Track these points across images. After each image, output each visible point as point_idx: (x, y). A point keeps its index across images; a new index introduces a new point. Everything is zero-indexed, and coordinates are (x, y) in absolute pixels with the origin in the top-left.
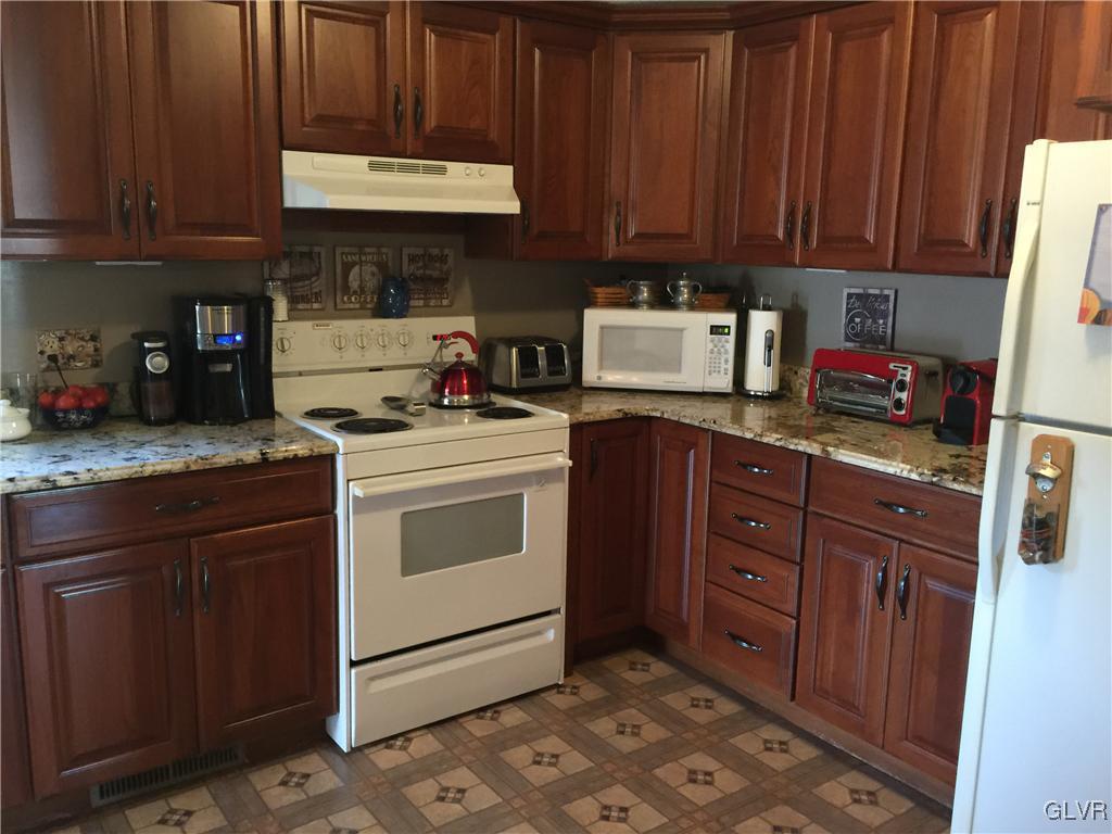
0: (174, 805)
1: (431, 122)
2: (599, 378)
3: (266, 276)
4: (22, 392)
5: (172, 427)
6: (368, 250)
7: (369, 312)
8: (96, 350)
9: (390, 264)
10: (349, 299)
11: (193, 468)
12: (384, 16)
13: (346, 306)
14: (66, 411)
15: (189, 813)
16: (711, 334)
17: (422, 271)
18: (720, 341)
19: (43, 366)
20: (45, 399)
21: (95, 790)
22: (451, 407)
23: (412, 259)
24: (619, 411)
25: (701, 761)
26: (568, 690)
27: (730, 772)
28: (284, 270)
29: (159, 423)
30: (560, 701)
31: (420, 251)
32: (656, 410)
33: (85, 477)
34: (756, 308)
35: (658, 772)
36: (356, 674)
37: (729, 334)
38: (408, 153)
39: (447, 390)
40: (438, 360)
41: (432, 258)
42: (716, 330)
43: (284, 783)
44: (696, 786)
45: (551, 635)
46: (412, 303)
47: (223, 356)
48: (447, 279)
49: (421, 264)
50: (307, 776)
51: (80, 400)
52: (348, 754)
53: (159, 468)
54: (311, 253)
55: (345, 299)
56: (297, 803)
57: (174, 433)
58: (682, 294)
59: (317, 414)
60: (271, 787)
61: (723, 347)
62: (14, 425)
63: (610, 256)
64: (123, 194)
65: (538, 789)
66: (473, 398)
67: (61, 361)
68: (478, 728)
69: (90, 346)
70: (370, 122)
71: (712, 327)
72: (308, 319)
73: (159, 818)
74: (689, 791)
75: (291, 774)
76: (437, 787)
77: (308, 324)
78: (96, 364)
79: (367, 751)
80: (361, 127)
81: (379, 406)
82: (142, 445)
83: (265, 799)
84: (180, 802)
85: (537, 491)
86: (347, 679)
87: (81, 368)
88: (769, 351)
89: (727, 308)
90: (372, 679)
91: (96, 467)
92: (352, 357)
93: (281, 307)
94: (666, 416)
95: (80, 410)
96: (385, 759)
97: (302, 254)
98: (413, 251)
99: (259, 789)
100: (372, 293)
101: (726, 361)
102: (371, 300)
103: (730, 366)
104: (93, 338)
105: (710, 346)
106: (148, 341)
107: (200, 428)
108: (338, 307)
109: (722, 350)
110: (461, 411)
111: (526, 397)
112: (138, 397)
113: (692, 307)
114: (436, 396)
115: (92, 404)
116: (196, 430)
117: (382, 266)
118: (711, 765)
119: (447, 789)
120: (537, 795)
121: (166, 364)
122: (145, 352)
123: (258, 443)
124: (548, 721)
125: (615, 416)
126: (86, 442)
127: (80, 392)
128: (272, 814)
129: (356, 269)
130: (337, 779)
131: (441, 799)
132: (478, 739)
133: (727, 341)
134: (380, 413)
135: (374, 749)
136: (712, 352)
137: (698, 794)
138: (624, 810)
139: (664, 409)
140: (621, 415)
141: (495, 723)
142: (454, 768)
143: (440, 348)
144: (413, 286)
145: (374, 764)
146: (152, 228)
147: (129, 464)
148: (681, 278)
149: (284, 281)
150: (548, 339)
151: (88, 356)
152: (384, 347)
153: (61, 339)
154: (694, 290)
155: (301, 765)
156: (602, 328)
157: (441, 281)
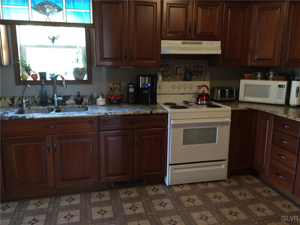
0: (129, 190)
1: (199, 31)
2: (244, 99)
3: (158, 70)
4: (105, 95)
5: (134, 105)
6: (182, 64)
7: (182, 80)
8: (120, 87)
9: (188, 68)
10: (177, 76)
11: (136, 114)
12: (188, 5)
13: (176, 78)
14: (113, 100)
15: (131, 192)
16: (279, 87)
17: (196, 69)
18: (281, 89)
19: (109, 90)
20: (109, 97)
21: (113, 183)
22: (200, 104)
23: (194, 66)
24: (247, 108)
25: (262, 206)
26: (228, 182)
27: (270, 210)
28: (162, 69)
29: (131, 104)
30: (225, 184)
31: (196, 64)
32: (258, 108)
33: (113, 114)
34: (294, 80)
35: (249, 206)
36: (171, 167)
37: (284, 87)
38: (192, 39)
39: (200, 100)
40: (198, 92)
41: (199, 66)
42: (280, 86)
43: (153, 190)
44: (259, 212)
45: (223, 166)
46: (193, 77)
47: (146, 89)
48: (203, 72)
49: (196, 68)
50: (158, 190)
51: (116, 98)
52: (168, 186)
53: (128, 113)
54: (168, 65)
55: (176, 76)
56: (154, 195)
57: (134, 106)
58: (271, 76)
59: (166, 104)
60: (150, 191)
61: (282, 91)
62: (102, 102)
63: (249, 65)
64: (126, 52)
65: (214, 204)
66: (206, 102)
67: (113, 89)
68: (201, 187)
69: (119, 86)
70: (183, 32)
71: (279, 85)
72: (167, 81)
73: (125, 192)
74: (256, 212)
75: (155, 189)
76: (188, 198)
77: (166, 82)
78: (120, 90)
79: (173, 187)
80: (181, 33)
81: (182, 103)
82: (126, 108)
83: (148, 193)
84: (130, 190)
85: (221, 127)
86: (169, 169)
87: (117, 91)
88: (297, 93)
89: (285, 80)
90: (175, 169)
91: (116, 112)
92: (176, 91)
93: (160, 78)
94: (261, 110)
95: (115, 100)
96: (177, 189)
97: (166, 65)
98: (194, 64)
99: (147, 190)
100: (183, 75)
101: (283, 95)
102: (183, 77)
103: (284, 97)
104: (120, 84)
105: (278, 91)
106: (130, 85)
107: (140, 105)
108: (174, 78)
109: (282, 92)
110: (203, 105)
111: (221, 103)
112: (128, 98)
113: (273, 79)
114: (197, 101)
115: (118, 99)
116: (139, 106)
117: (186, 68)
118: (265, 207)
119: (190, 199)
120: (213, 205)
121: (134, 90)
122: (129, 88)
123: (151, 109)
124: (220, 188)
125: (245, 109)
126: (116, 107)
127: (116, 96)
128: (149, 196)
129: (179, 69)
130: (165, 192)
131: (189, 201)
132: (201, 189)
133: (283, 89)
134: (182, 104)
135: (174, 187)
136: (278, 92)
137: (259, 214)
138: (236, 213)
139: (261, 108)
140: (247, 109)
141: (206, 186)
142: (193, 195)
143: (199, 89)
144: (193, 73)
145: (174, 190)
146: (131, 59)
147: (123, 112)
148: (271, 71)
149: (162, 72)
150: (230, 88)
151: (118, 88)
152: (185, 88)
153: (113, 84)
154: (274, 75)
155: (157, 187)
156: (245, 85)
157: (201, 72)
